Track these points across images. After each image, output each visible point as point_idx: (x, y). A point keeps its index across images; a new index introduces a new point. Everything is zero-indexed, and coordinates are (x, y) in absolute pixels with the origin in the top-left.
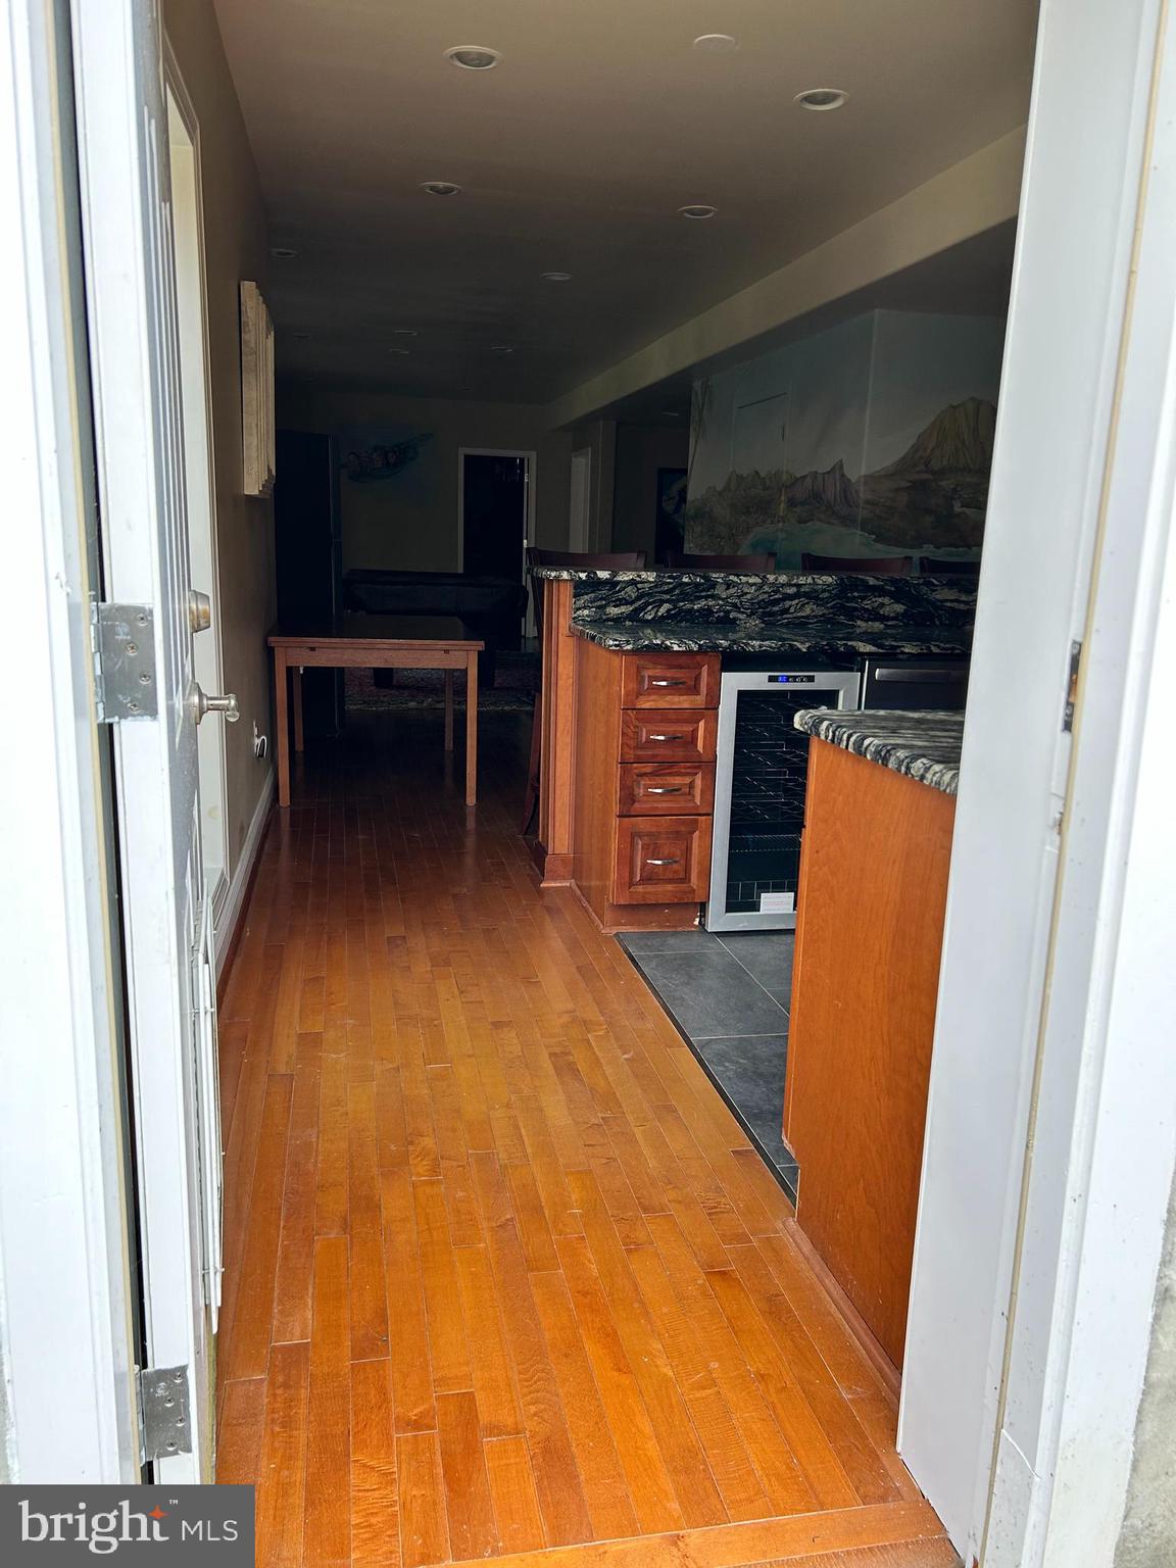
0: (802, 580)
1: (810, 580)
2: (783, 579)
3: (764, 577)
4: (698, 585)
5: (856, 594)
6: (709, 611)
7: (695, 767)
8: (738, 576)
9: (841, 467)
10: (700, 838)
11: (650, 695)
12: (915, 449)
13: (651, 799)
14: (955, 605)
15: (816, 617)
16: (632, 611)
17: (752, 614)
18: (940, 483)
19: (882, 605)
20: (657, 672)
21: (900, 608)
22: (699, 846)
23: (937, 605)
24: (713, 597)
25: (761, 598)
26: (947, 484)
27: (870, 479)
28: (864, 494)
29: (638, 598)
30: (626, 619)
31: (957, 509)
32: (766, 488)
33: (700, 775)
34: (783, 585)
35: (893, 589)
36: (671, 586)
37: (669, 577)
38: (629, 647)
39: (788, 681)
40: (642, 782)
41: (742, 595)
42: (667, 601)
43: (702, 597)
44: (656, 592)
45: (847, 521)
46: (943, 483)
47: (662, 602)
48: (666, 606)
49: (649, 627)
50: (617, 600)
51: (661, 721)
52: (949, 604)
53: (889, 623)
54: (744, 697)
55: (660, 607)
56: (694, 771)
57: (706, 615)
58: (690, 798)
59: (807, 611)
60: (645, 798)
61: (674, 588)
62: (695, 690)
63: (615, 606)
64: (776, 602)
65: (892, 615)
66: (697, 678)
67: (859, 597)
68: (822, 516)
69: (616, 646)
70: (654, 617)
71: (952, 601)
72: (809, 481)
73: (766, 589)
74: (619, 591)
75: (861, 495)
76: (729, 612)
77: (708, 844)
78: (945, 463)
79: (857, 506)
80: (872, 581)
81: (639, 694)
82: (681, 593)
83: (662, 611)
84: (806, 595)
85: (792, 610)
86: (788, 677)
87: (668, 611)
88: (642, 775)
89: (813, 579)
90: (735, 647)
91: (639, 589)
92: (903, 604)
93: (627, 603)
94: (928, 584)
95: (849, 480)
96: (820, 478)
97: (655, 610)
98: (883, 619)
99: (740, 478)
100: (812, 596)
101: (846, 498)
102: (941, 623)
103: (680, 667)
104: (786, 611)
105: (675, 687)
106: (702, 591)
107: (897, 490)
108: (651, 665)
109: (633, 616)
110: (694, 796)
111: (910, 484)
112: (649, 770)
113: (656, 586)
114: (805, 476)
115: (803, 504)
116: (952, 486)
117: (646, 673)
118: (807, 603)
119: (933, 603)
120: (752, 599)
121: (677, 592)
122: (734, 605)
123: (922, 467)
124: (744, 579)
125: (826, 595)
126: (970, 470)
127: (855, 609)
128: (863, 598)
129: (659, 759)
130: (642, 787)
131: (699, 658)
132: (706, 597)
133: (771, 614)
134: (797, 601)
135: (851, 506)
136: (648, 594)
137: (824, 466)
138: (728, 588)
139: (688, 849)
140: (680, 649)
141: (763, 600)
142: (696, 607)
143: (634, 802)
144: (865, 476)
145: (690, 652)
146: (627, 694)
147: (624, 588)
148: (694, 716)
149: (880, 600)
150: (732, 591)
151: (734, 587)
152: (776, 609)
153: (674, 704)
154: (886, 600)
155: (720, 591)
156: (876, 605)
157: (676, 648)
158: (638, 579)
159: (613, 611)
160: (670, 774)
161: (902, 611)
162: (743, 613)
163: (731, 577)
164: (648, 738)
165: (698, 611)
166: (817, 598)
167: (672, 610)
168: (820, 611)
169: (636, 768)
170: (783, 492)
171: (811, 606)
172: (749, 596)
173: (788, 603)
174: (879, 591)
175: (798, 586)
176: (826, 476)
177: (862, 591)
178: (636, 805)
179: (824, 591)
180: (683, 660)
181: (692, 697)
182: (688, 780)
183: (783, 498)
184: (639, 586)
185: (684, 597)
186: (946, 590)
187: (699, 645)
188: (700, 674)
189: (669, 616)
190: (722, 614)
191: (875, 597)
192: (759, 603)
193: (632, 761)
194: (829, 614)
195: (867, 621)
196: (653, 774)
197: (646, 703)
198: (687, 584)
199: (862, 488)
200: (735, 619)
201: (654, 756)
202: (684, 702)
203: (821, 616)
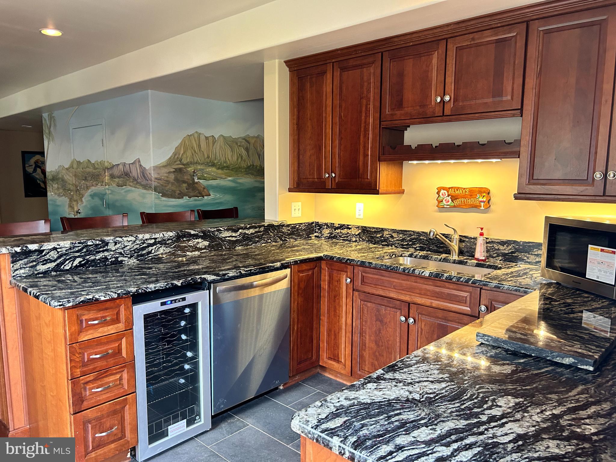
0: (157, 236)
1: (161, 235)
2: (147, 236)
3: (137, 236)
4: (97, 245)
5: (185, 239)
6: (106, 259)
7: (122, 367)
8: (121, 237)
9: (139, 161)
10: (130, 408)
11: (87, 331)
12: (175, 154)
13: (94, 395)
14: (230, 238)
15: (166, 253)
16: (55, 266)
17: (131, 257)
18: (188, 169)
19: (198, 243)
20: (92, 315)
21: (206, 243)
22: (129, 414)
23: (223, 240)
24: (107, 250)
25: (135, 247)
26: (191, 169)
27: (156, 168)
28: (154, 175)
29: (59, 257)
30: (51, 271)
31: (196, 180)
32: (95, 168)
33: (126, 371)
34: (146, 240)
35: (202, 234)
36: (80, 248)
37: (79, 243)
38: (70, 304)
39: (171, 303)
40: (88, 387)
41: (124, 247)
42: (79, 257)
43: (100, 252)
44: (71, 253)
45: (146, 187)
46: (189, 169)
47: (75, 258)
48: (78, 260)
49: (67, 274)
50: (44, 261)
51: (97, 345)
52: (228, 238)
53: (203, 251)
54: (149, 319)
55: (74, 260)
56: (122, 370)
57: (103, 261)
58: (120, 386)
59: (161, 251)
60: (91, 396)
61: (83, 249)
62: (116, 320)
63: (43, 265)
64: (144, 249)
65: (203, 247)
66: (118, 314)
67: (186, 241)
68: (131, 184)
69: (60, 305)
70: (71, 267)
71: (229, 237)
72: (121, 167)
73: (138, 242)
74: (45, 255)
75: (153, 175)
76: (117, 258)
77: (135, 411)
78: (188, 160)
79: (151, 181)
80: (193, 232)
81: (80, 331)
82: (87, 251)
83: (76, 262)
84: (160, 242)
85: (153, 251)
86: (171, 301)
87: (80, 262)
88: (87, 383)
89: (163, 234)
90: (140, 291)
91: (58, 252)
92: (207, 241)
93: (51, 261)
94: (219, 230)
95: (145, 168)
96: (127, 166)
97: (71, 263)
98: (199, 249)
99: (79, 163)
100: (163, 242)
101: (144, 176)
102: (226, 248)
103: (106, 309)
104: (150, 253)
105: (104, 323)
106: (100, 248)
107: (170, 172)
108: (86, 312)
109: (57, 268)
110: (123, 385)
111: (174, 170)
112: (92, 378)
113: (70, 249)
114: (119, 164)
115: (119, 177)
116: (193, 170)
117: (84, 318)
118: (161, 247)
119: (221, 239)
120: (130, 249)
121: (85, 250)
122: (121, 253)
123: (179, 162)
124: (125, 239)
125: (170, 241)
126: (199, 163)
127: (186, 247)
128: (189, 241)
129: (98, 369)
130: (87, 390)
131: (118, 301)
132: (103, 251)
133: (142, 255)
134: (155, 246)
135: (147, 180)
136: (65, 254)
137: (129, 160)
138: (116, 244)
139: (123, 418)
140: (106, 299)
141: (136, 249)
142: (97, 258)
143: (83, 401)
144: (153, 167)
145: (113, 299)
146: (71, 335)
147: (49, 253)
148: (119, 337)
149: (197, 240)
150: (118, 246)
151: (119, 243)
152: (144, 252)
153: (105, 332)
154: (200, 240)
155: (111, 246)
156: (195, 243)
157: (103, 298)
158: (58, 247)
159: (42, 268)
160: (106, 376)
161: (208, 244)
162: (126, 257)
163: (118, 239)
164: (88, 358)
165: (99, 260)
166: (166, 244)
167: (82, 261)
168: (168, 250)
169: (82, 380)
170: (106, 171)
171: (163, 248)
172: (128, 247)
173: (150, 248)
174: (196, 236)
175: (155, 239)
176: (131, 165)
177: (188, 237)
178: (85, 403)
179: (169, 240)
180: (108, 304)
181: (116, 326)
182: (118, 376)
183: (106, 174)
184: (59, 250)
185: (89, 253)
186: (226, 232)
187: (118, 294)
188: (119, 310)
189: (80, 265)
190: (114, 259)
191: (194, 239)
192: (134, 250)
193: (79, 376)
194: (173, 251)
195: (191, 252)
196: (96, 379)
197: (85, 337)
198: (90, 245)
199: (153, 172)
200: (122, 261)
201: (94, 369)
202: (111, 329)
203: (168, 253)
